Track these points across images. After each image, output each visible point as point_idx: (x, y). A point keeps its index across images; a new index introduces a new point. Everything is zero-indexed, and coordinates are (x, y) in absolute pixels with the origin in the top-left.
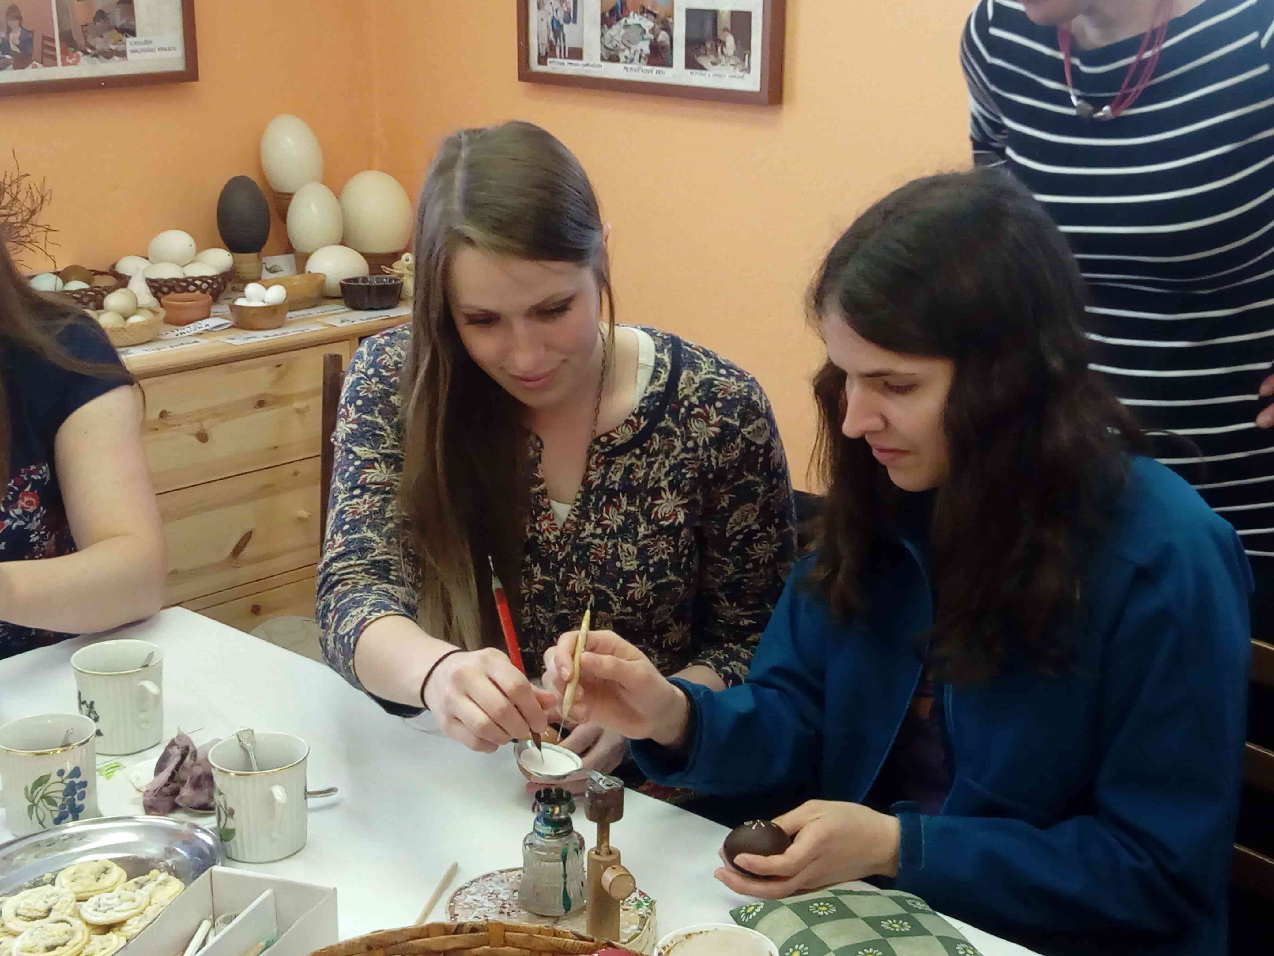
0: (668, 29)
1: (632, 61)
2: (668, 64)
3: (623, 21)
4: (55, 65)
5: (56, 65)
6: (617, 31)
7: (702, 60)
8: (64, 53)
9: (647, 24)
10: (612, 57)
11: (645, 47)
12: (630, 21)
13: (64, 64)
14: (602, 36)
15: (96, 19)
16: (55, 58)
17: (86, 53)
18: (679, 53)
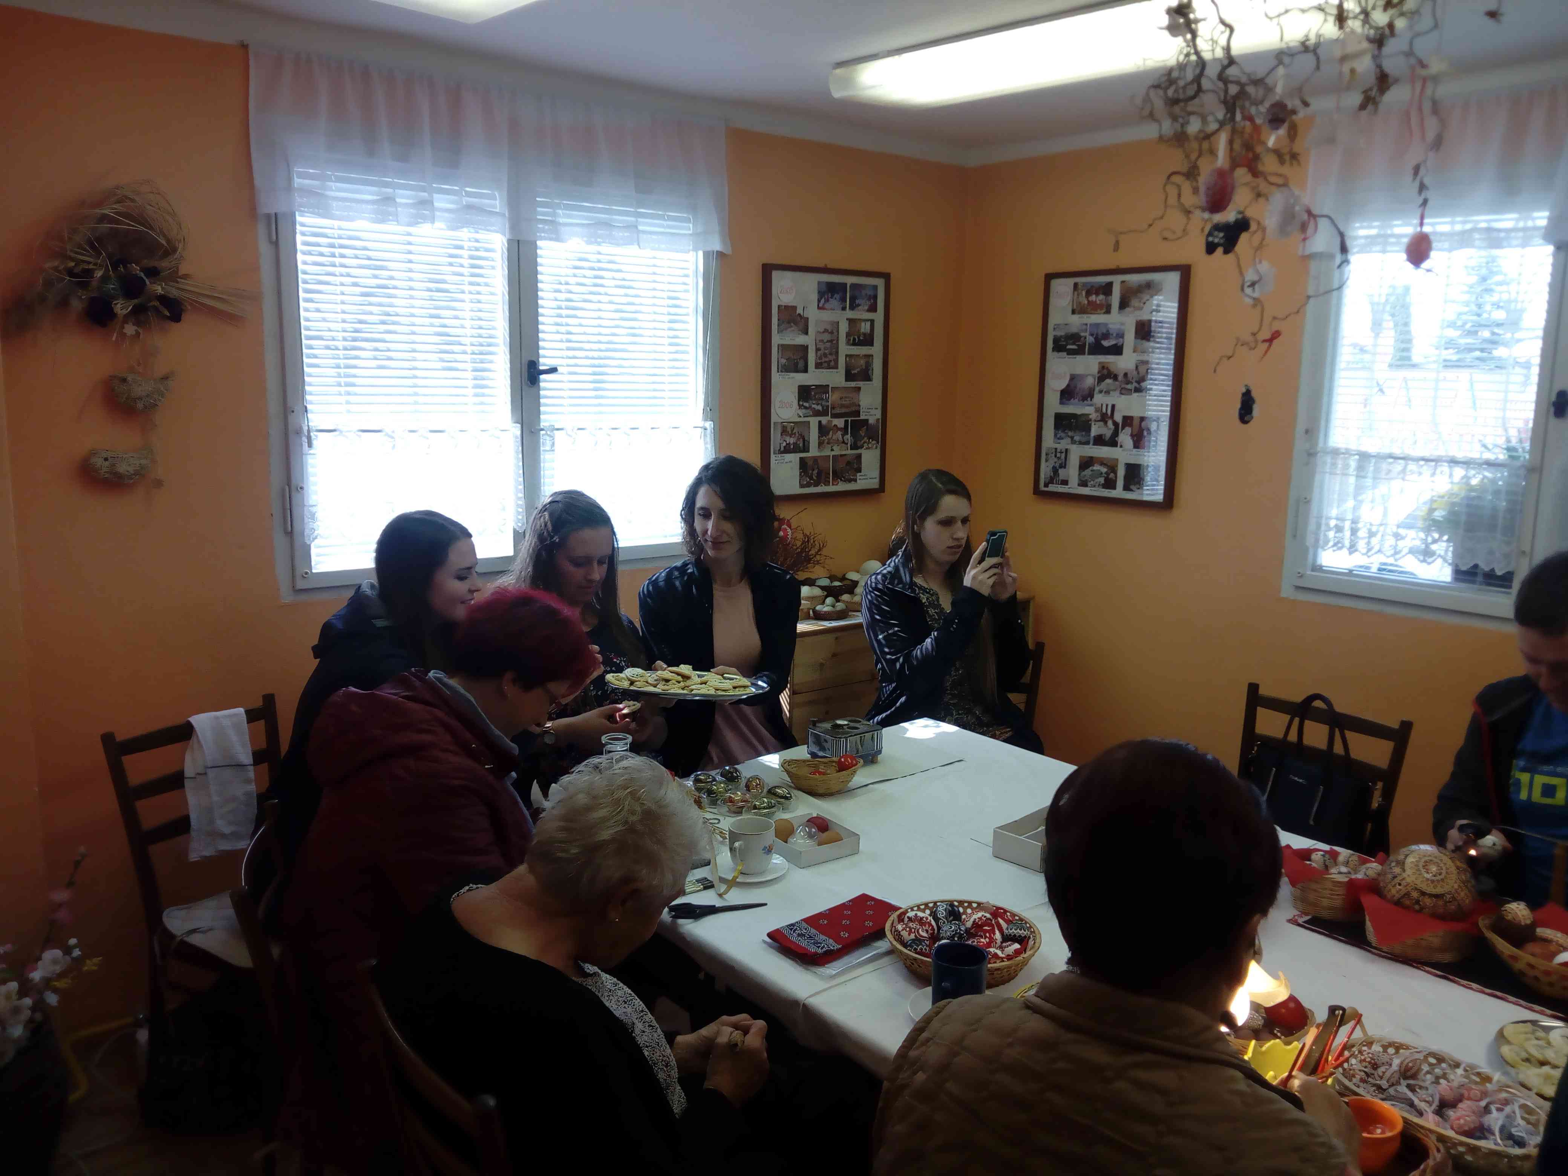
0: (1116, 473)
1: (1095, 486)
2: (1114, 488)
3: (1091, 468)
5: (829, 485)
6: (1087, 472)
7: (1132, 487)
9: (1104, 470)
10: (1083, 483)
11: (1102, 480)
12: (1095, 468)
14: (1079, 474)
15: (846, 465)
17: (841, 480)
18: (1120, 483)
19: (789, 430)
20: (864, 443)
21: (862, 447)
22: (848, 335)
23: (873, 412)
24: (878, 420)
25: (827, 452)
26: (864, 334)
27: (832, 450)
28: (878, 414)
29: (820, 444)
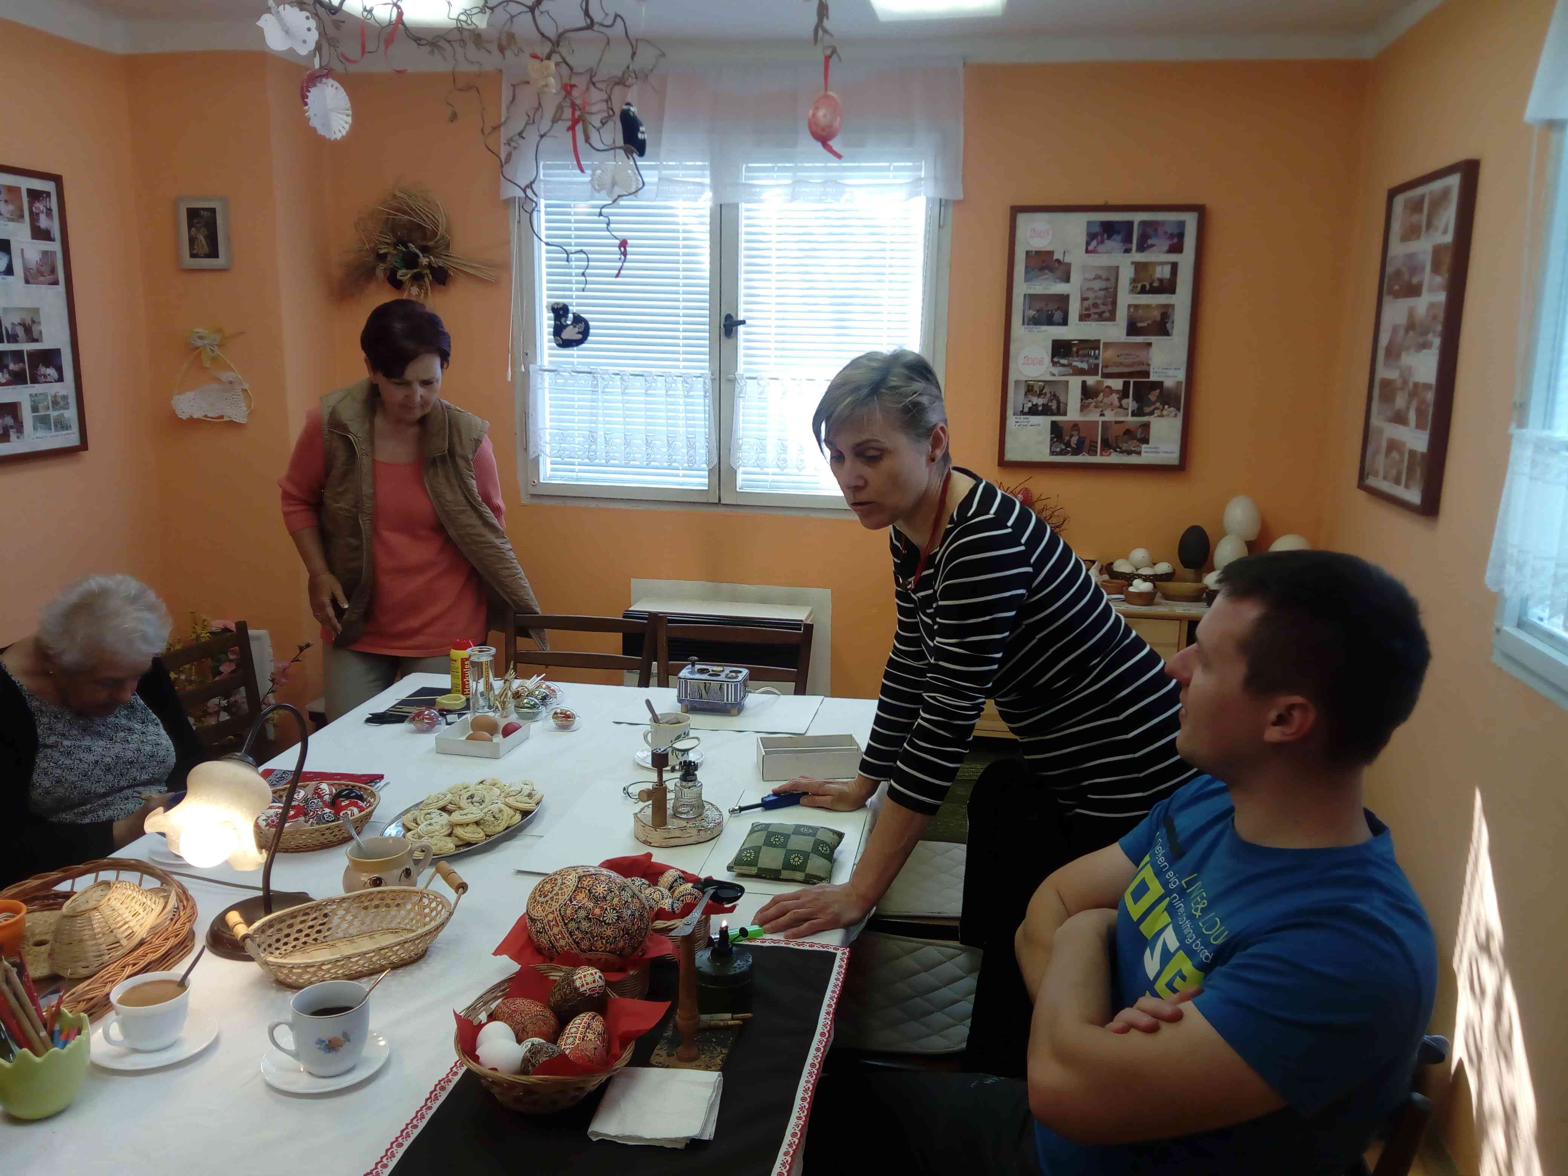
0: (1403, 463)
3: (1391, 455)
4: (1096, 455)
8: (1102, 450)
9: (1397, 458)
11: (1395, 472)
12: (1393, 455)
13: (1101, 455)
15: (1124, 434)
16: (1096, 452)
17: (1115, 451)
19: (1036, 389)
20: (1157, 408)
21: (1151, 413)
22: (1134, 281)
23: (1171, 372)
24: (1179, 383)
25: (1094, 416)
26: (1161, 281)
27: (1102, 415)
28: (1181, 376)
29: (1083, 408)
